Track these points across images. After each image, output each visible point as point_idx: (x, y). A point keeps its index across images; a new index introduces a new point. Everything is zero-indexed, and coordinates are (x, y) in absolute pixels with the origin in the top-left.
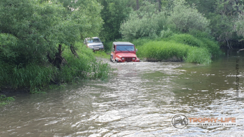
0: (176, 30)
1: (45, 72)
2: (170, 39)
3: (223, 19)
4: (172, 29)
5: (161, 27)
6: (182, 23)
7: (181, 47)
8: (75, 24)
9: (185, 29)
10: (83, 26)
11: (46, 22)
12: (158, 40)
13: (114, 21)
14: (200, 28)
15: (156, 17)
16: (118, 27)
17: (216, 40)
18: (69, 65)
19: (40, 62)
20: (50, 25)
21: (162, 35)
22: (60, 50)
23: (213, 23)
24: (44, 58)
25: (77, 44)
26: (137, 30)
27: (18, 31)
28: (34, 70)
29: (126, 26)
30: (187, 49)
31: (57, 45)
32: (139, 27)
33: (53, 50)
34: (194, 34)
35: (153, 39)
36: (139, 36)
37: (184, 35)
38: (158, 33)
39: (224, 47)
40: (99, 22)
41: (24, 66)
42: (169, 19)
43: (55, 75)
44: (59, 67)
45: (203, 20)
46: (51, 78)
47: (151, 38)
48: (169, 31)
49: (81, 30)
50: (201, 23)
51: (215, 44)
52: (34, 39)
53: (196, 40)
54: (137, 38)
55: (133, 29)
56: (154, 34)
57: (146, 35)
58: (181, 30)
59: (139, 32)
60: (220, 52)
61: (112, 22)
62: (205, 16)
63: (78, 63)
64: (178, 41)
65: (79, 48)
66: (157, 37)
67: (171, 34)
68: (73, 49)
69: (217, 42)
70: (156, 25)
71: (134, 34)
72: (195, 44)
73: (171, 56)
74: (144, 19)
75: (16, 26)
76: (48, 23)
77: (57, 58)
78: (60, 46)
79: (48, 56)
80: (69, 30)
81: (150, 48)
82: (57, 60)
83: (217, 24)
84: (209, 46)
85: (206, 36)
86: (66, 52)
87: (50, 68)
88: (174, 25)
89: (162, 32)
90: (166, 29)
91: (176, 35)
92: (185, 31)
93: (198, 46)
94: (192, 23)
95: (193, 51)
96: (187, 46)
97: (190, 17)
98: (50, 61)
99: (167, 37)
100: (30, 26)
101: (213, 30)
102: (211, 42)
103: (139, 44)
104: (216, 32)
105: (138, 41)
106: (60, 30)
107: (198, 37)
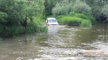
0: (76, 12)
1: (19, 29)
2: (74, 16)
3: (97, 8)
4: (75, 11)
5: (70, 10)
6: (79, 9)
7: (79, 19)
8: (33, 8)
9: (80, 11)
10: (36, 9)
11: (20, 7)
12: (69, 16)
13: (49, 7)
14: (87, 11)
15: (68, 6)
16: (51, 10)
17: (94, 16)
18: (30, 26)
19: (17, 25)
20: (22, 9)
21: (70, 14)
22: (26, 19)
23: (93, 9)
24: (19, 23)
25: (33, 17)
26: (59, 12)
27: (8, 11)
28: (15, 28)
29: (54, 10)
30: (81, 20)
31: (25, 18)
32: (60, 10)
33: (23, 20)
34: (84, 14)
35: (66, 15)
36: (60, 14)
37: (80, 14)
38: (69, 13)
39: (97, 20)
40: (43, 8)
41: (10, 26)
42: (74, 7)
43: (24, 30)
44: (25, 27)
45: (89, 8)
46: (22, 31)
47: (65, 15)
48: (73, 12)
49: (36, 11)
50: (87, 9)
51: (93, 18)
52: (15, 14)
53: (85, 16)
54: (59, 15)
55: (58, 11)
56: (67, 14)
57: (64, 14)
58: (79, 12)
59: (60, 12)
60: (96, 22)
61: (48, 8)
62: (89, 6)
63: (34, 26)
64: (77, 17)
65: (34, 19)
66: (68, 15)
67: (74, 14)
68: (31, 19)
69: (94, 17)
70: (68, 9)
71: (58, 13)
73: (74, 23)
74: (63, 7)
75: (7, 9)
76: (21, 8)
77: (25, 23)
78: (26, 18)
79: (21, 22)
80: (30, 11)
81: (65, 20)
82: (25, 24)
83: (95, 10)
84: (91, 19)
85: (89, 15)
86: (29, 21)
87: (22, 27)
88: (76, 10)
89: (71, 13)
90: (72, 11)
91: (77, 14)
92: (80, 12)
93: (86, 19)
94: (83, 9)
95: (84, 21)
96: (81, 19)
97: (83, 7)
98: (22, 24)
99: (72, 15)
100: (13, 9)
101: (92, 12)
102: (92, 17)
103: (60, 18)
104: (94, 13)
105: (60, 16)
106: (26, 11)
107: (86, 15)
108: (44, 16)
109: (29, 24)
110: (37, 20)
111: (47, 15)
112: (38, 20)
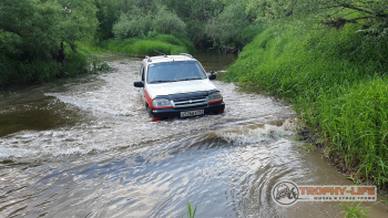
0: (160, 32)
2: (156, 39)
3: (196, 23)
4: (157, 30)
5: (147, 29)
6: (164, 25)
7: (166, 46)
8: (75, 24)
9: (168, 31)
10: (82, 26)
11: (47, 22)
12: (146, 40)
14: (179, 30)
15: (143, 20)
16: (111, 28)
17: (191, 40)
18: (71, 61)
19: (45, 58)
20: (51, 25)
21: (149, 35)
22: (62, 47)
23: (189, 27)
24: (48, 54)
25: (76, 42)
26: (127, 31)
28: (40, 65)
29: (118, 27)
31: (60, 43)
32: (129, 28)
33: (56, 47)
34: (175, 35)
37: (167, 36)
38: (146, 34)
39: (197, 46)
40: (96, 23)
41: (30, 62)
42: (154, 22)
43: (59, 70)
44: (62, 62)
45: (182, 24)
47: (140, 38)
48: (155, 32)
49: (81, 29)
50: (180, 26)
51: (191, 44)
52: (37, 37)
53: (177, 40)
54: (128, 37)
55: (124, 29)
56: (143, 35)
57: (136, 35)
58: (165, 31)
59: (129, 32)
62: (183, 21)
64: (163, 41)
65: (78, 46)
66: (145, 37)
67: (156, 35)
68: (73, 47)
69: (192, 42)
70: (144, 26)
71: (126, 34)
72: (176, 44)
74: (133, 21)
76: (49, 23)
78: (62, 44)
79: (51, 53)
80: (70, 29)
81: (140, 46)
82: (60, 56)
83: (192, 27)
84: (187, 45)
85: (184, 37)
86: (67, 50)
87: (55, 64)
88: (158, 27)
89: (150, 33)
90: (152, 30)
91: (161, 36)
92: (167, 33)
93: (179, 45)
94: (172, 26)
96: (170, 45)
97: (171, 21)
98: (54, 57)
99: (153, 37)
101: (189, 32)
102: (188, 42)
103: (131, 43)
104: (191, 34)
105: (129, 40)
106: (62, 29)
107: (178, 37)
108: (98, 41)
109: (69, 56)
110: (84, 48)
111: (104, 38)
112: (87, 48)
